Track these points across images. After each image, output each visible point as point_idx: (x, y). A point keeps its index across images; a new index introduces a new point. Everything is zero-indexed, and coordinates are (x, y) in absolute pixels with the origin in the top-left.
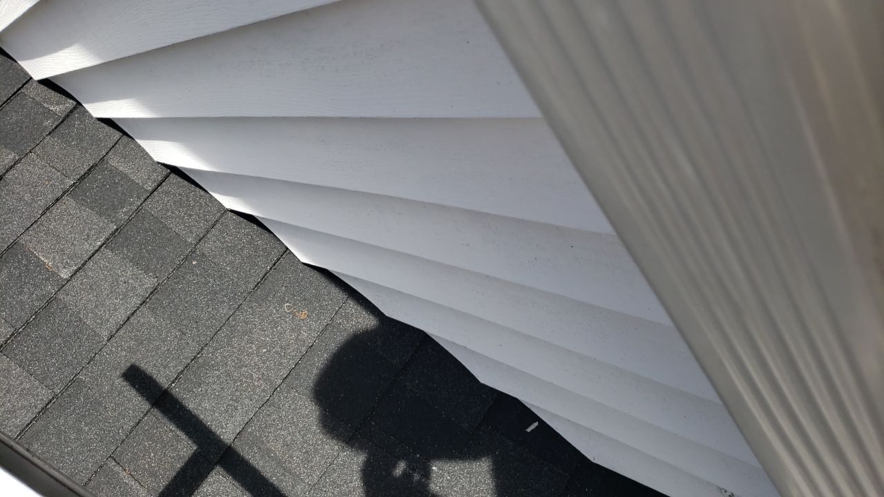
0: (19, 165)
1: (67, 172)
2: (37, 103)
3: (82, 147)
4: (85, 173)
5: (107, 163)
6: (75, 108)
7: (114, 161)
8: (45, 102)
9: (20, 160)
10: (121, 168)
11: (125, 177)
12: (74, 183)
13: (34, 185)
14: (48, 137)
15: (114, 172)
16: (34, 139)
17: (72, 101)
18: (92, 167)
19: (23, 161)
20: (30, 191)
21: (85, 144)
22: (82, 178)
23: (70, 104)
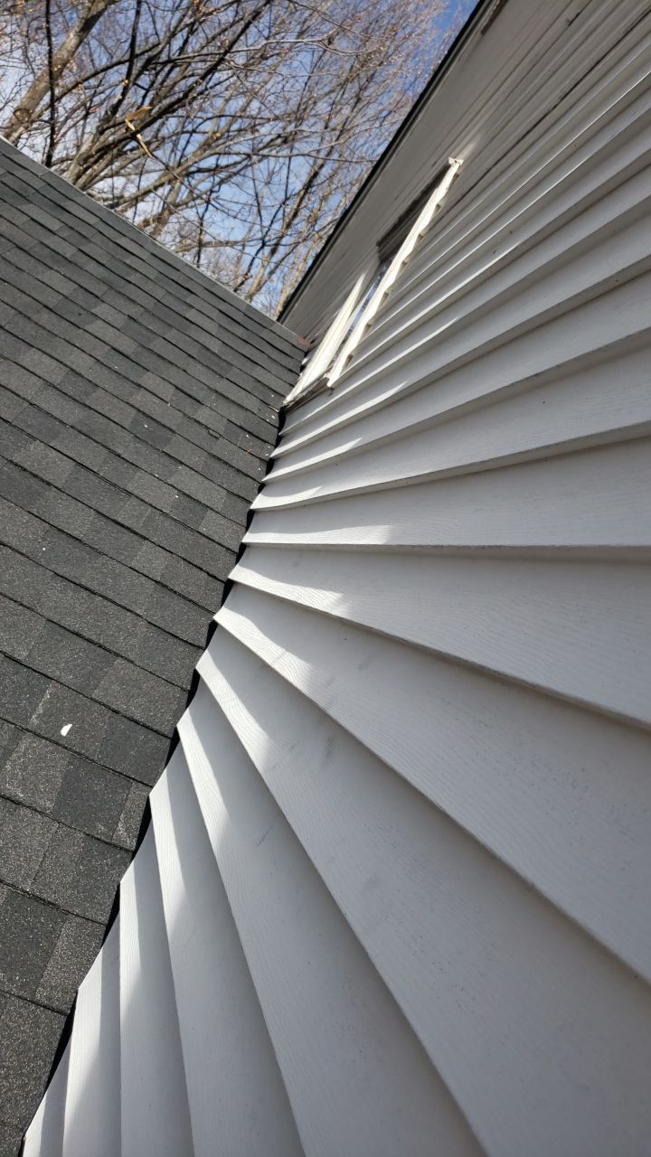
0: (39, 817)
1: (41, 876)
2: (122, 806)
3: (78, 881)
4: (44, 900)
5: (64, 921)
6: (127, 851)
7: (67, 930)
8: (126, 813)
9: (47, 816)
10: (60, 944)
11: (48, 954)
12: (27, 892)
13: (17, 844)
14: (82, 835)
15: (52, 935)
16: (76, 821)
17: (135, 844)
18: (54, 905)
19: (46, 819)
20: (7, 844)
21: (83, 882)
22: (37, 899)
23: (130, 843)
